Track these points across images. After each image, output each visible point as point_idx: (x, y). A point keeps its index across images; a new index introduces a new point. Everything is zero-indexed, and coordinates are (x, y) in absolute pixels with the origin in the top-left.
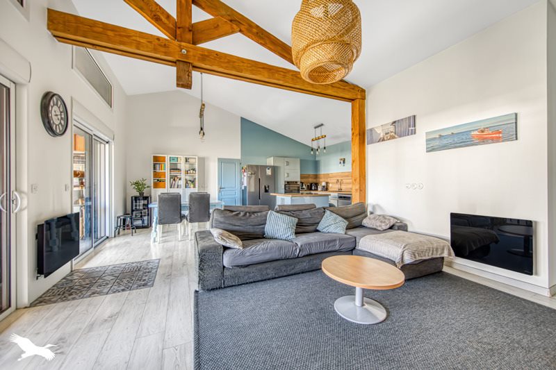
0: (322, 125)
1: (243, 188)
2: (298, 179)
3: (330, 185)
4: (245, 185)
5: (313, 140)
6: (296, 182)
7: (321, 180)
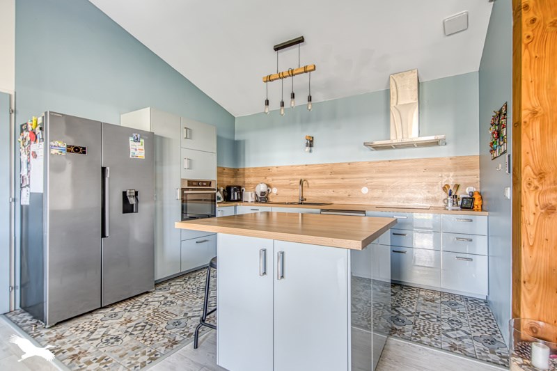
0: (300, 41)
1: (26, 201)
2: (213, 177)
3: (275, 191)
4: (37, 185)
5: (269, 79)
6: (209, 183)
7: (247, 180)
